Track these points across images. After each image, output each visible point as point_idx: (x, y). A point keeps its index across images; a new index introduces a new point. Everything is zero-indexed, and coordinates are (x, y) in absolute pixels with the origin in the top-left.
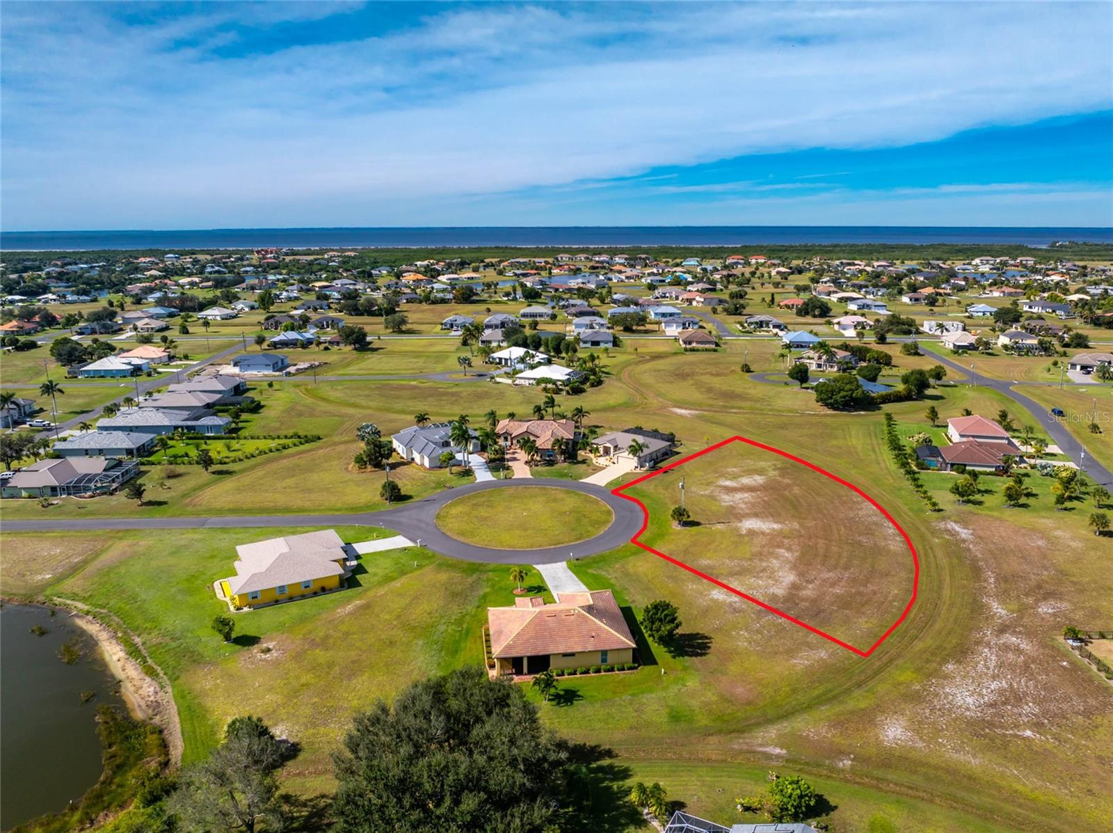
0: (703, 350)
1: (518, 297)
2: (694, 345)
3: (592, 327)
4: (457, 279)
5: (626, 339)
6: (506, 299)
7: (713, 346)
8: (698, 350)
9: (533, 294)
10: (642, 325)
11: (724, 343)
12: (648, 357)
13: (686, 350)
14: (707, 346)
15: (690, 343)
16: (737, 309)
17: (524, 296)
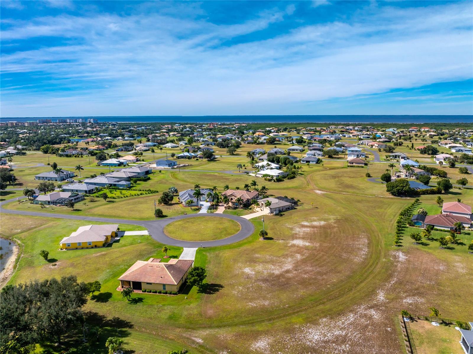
0: (356, 167)
1: (294, 143)
2: (354, 164)
3: (314, 155)
4: (278, 135)
5: (326, 160)
6: (289, 143)
7: (363, 165)
8: (354, 167)
9: (300, 141)
10: (337, 155)
11: (371, 164)
12: (328, 169)
13: (348, 166)
14: (360, 165)
15: (352, 163)
16: (390, 149)
17: (296, 142)
